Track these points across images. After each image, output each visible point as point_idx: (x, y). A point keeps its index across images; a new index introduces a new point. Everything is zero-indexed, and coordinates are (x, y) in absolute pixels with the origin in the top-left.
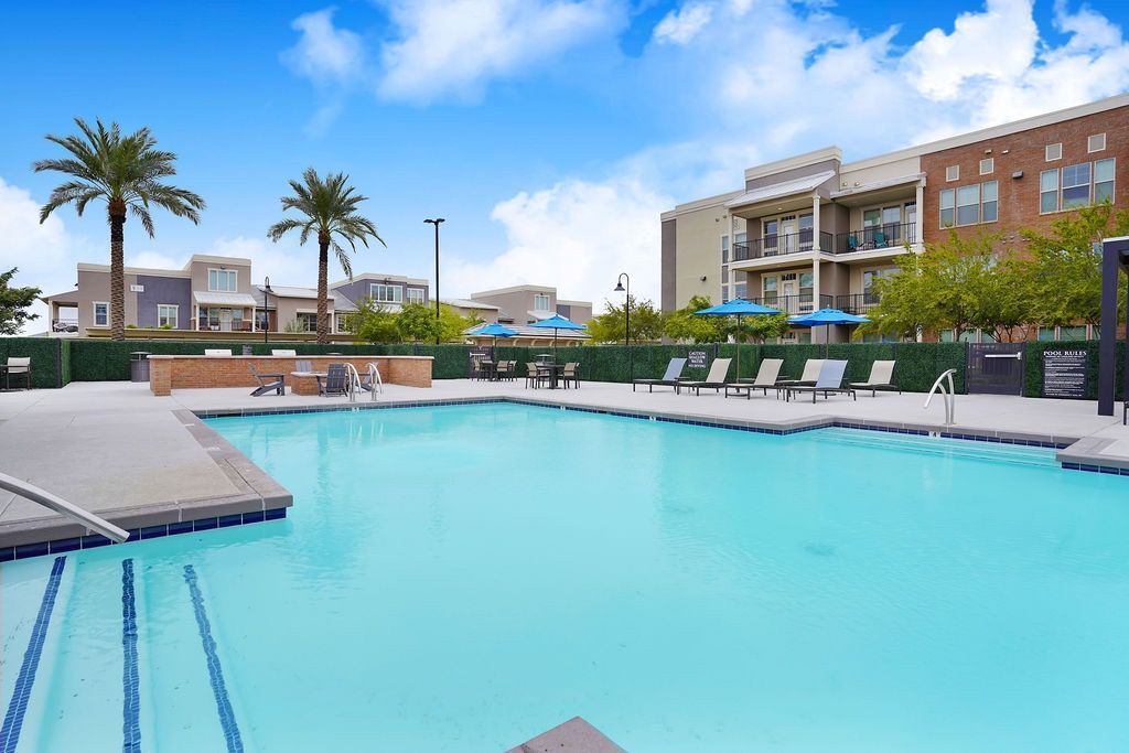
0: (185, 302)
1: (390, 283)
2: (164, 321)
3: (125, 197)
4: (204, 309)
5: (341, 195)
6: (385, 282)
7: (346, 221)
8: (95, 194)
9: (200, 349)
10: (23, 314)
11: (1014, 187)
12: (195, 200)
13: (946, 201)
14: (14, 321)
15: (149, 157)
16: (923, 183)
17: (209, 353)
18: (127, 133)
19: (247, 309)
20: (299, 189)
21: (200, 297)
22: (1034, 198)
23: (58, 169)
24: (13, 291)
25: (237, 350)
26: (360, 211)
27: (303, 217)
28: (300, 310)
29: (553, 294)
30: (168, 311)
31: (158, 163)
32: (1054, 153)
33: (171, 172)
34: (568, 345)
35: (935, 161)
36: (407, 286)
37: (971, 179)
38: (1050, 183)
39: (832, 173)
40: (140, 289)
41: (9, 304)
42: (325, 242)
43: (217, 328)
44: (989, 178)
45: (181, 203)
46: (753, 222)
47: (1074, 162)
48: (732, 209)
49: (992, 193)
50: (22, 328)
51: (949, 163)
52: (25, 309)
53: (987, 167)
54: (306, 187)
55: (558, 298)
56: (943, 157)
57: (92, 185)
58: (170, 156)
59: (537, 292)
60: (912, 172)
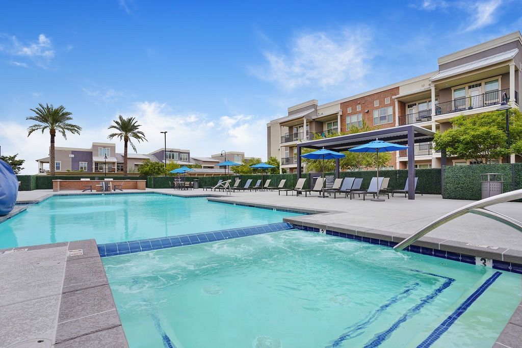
0: (90, 161)
1: (173, 152)
2: (82, 168)
3: (55, 128)
4: (97, 164)
5: (132, 124)
6: (171, 151)
7: (134, 133)
8: (46, 127)
9: (79, 178)
10: (20, 168)
11: (366, 115)
12: (79, 128)
13: (348, 120)
14: (17, 170)
15: (63, 114)
16: (341, 113)
17: (82, 180)
18: (55, 107)
19: (114, 163)
20: (117, 123)
21: (95, 159)
22: (371, 119)
23: (34, 119)
24: (16, 161)
25: (92, 178)
26: (140, 129)
27: (118, 132)
28: (136, 163)
29: (243, 155)
30: (84, 164)
31: (65, 116)
32: (376, 103)
33: (70, 119)
34: (205, 176)
35: (345, 105)
36: (180, 153)
37: (354, 113)
38: (376, 114)
39: (313, 110)
40: (73, 156)
41: (16, 165)
42: (126, 140)
43: (102, 171)
44: (360, 112)
45: (74, 129)
46: (291, 128)
47: (382, 107)
48: (280, 123)
49: (360, 117)
50: (19, 172)
51: (348, 106)
52: (20, 166)
53: (359, 108)
54: (120, 122)
55: (245, 156)
56: (347, 104)
57: (44, 124)
58: (69, 114)
59: (236, 154)
60: (337, 109)
